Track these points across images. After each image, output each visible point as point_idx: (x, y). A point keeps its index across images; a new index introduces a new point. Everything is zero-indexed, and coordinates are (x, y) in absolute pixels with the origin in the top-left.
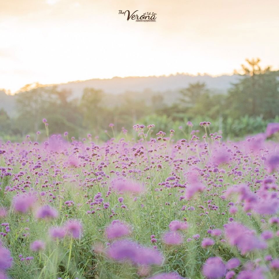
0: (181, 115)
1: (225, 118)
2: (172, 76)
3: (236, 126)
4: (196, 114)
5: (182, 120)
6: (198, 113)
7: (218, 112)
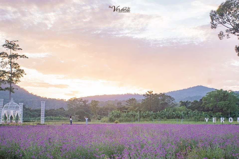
0: (125, 110)
1: (140, 111)
2: (125, 94)
3: (144, 114)
4: (130, 110)
5: (125, 112)
6: (132, 110)
7: (138, 109)
